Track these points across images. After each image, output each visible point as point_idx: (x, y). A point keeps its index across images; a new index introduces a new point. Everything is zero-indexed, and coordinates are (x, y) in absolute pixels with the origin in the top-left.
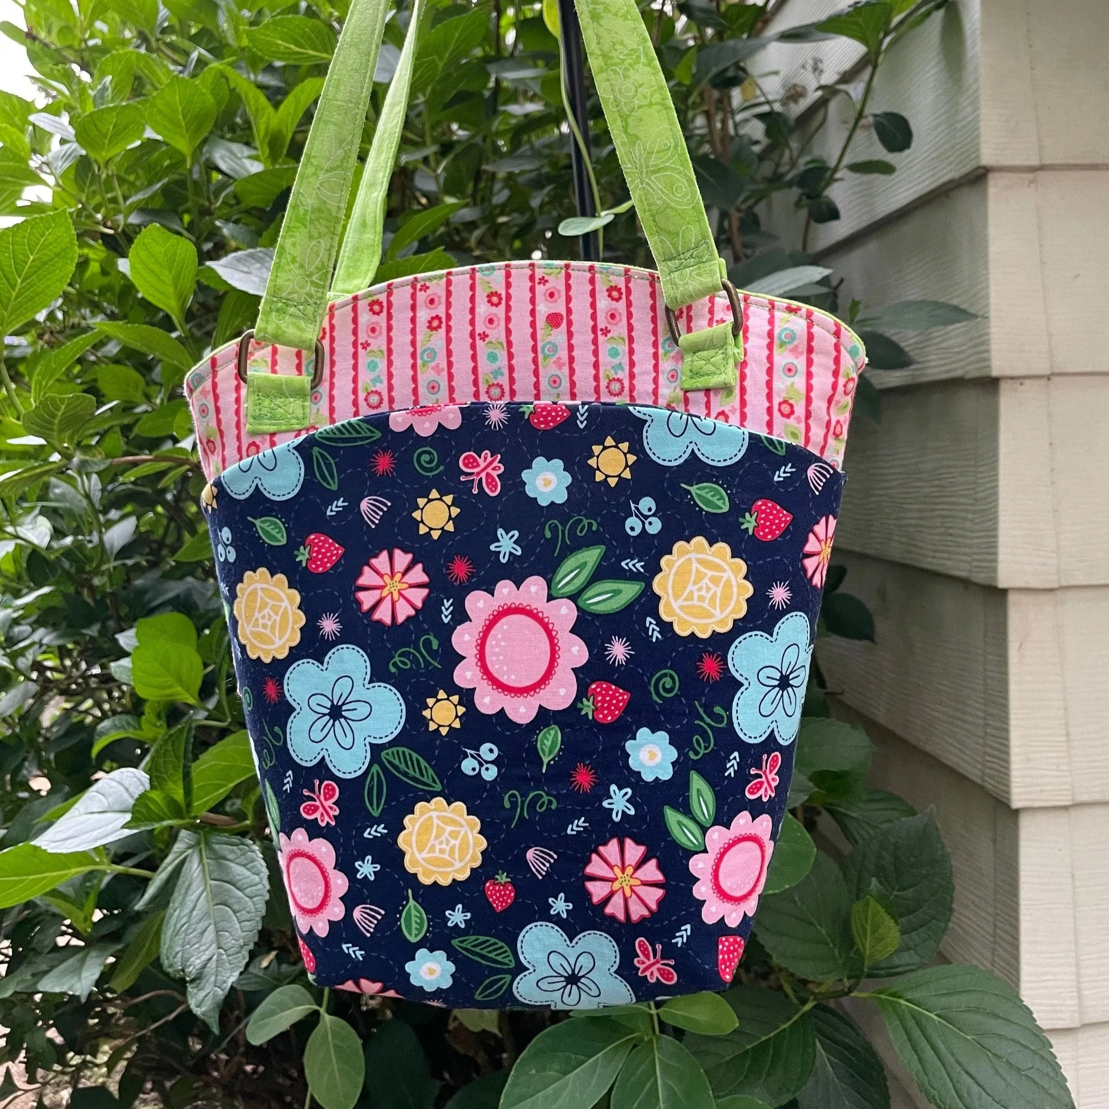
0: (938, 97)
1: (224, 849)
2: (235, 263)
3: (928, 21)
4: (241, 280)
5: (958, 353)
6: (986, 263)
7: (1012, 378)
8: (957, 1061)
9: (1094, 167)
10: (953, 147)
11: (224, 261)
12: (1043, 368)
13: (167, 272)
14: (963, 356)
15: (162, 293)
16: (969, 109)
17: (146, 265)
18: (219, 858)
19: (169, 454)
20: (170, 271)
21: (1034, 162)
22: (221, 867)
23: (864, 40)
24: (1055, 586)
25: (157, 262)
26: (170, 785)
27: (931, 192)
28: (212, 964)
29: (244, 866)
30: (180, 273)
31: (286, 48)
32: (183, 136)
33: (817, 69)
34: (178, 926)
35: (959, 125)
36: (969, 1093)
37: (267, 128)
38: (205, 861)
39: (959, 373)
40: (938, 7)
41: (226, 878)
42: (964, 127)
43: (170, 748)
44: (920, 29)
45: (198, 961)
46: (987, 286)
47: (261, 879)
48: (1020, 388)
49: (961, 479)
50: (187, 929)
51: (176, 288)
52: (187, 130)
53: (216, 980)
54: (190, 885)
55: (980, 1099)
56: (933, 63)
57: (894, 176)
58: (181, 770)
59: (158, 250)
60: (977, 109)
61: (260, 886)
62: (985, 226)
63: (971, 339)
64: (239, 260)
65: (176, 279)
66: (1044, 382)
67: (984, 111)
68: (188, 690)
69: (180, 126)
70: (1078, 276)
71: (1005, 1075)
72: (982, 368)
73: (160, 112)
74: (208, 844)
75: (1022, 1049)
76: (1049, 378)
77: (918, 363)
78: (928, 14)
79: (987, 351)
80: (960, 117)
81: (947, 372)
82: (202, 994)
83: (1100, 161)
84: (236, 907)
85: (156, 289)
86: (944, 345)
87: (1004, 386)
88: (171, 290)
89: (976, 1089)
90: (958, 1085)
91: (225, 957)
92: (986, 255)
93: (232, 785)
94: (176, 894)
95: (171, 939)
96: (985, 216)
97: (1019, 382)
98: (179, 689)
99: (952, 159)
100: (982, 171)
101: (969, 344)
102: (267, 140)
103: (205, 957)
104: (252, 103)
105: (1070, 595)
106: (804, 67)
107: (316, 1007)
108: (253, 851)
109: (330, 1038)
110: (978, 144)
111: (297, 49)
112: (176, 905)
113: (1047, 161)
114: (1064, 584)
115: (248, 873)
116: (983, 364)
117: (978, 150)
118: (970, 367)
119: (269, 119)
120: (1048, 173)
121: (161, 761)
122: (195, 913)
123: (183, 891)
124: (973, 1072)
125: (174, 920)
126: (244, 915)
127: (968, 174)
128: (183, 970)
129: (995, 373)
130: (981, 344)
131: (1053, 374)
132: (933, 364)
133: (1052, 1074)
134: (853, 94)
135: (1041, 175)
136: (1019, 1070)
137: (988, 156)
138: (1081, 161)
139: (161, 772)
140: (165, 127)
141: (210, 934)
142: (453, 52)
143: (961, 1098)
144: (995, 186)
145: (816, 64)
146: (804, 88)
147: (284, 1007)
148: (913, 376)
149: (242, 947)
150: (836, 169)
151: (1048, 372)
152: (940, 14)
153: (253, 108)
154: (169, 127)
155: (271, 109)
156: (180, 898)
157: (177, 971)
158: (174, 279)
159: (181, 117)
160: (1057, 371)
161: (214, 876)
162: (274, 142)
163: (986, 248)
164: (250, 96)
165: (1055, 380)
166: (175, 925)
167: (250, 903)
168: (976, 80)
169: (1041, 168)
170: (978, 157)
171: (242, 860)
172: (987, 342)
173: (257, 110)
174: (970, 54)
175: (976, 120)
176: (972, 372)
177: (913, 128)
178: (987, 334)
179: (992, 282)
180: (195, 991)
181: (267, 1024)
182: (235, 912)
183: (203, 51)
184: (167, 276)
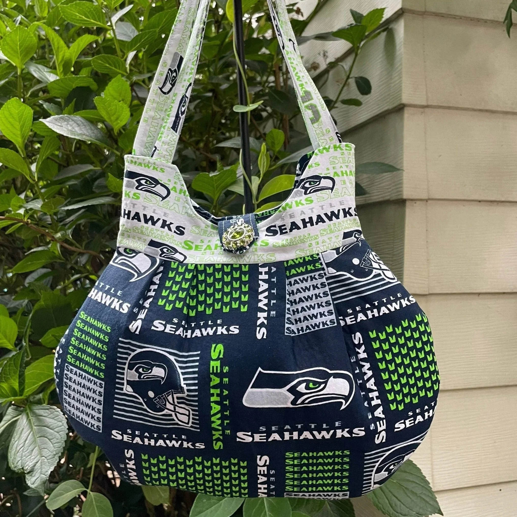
0: (382, 72)
1: (41, 412)
2: (54, 121)
3: (379, 37)
4: (59, 129)
5: (388, 189)
6: (402, 148)
7: (412, 200)
8: (390, 491)
9: (449, 108)
10: (389, 95)
11: (48, 119)
12: (424, 196)
13: (18, 123)
14: (390, 190)
15: (14, 134)
16: (397, 78)
17: (7, 119)
18: (37, 416)
19: (13, 216)
20: (20, 123)
21: (424, 103)
22: (39, 420)
23: (352, 42)
24: (427, 293)
25: (13, 117)
26: (12, 381)
27: (377, 115)
28: (38, 464)
29: (53, 418)
30: (24, 124)
31: (80, 17)
32: (18, 58)
33: (325, 55)
34: (18, 448)
35: (392, 85)
36: (396, 505)
37: (63, 57)
38: (30, 417)
39: (388, 198)
40: (384, 31)
41: (44, 425)
42: (395, 85)
43: (13, 362)
44: (375, 40)
45: (30, 464)
46: (402, 158)
47: (63, 424)
48: (415, 205)
49: (387, 246)
50: (23, 450)
51: (21, 131)
52: (21, 55)
53: (41, 471)
54: (23, 429)
55: (400, 506)
56: (381, 55)
57: (360, 107)
58: (18, 373)
59: (15, 111)
60: (401, 78)
61: (63, 427)
62: (402, 131)
63: (394, 182)
64: (56, 120)
65: (22, 127)
66: (425, 202)
67: (404, 79)
68: (9, 342)
69: (17, 53)
70: (440, 156)
71: (411, 496)
72: (399, 195)
73: (8, 44)
74: (31, 410)
75: (417, 485)
76: (427, 200)
77: (369, 194)
78: (379, 33)
79: (402, 187)
80: (393, 81)
81: (382, 197)
82: (34, 479)
83: (451, 105)
84: (50, 437)
85: (11, 132)
86: (382, 185)
87: (408, 203)
88: (19, 132)
89: (398, 503)
90: (391, 502)
91: (46, 460)
92: (402, 144)
93: (41, 383)
94: (15, 434)
95: (15, 454)
96: (402, 126)
97: (414, 202)
98: (5, 340)
99: (388, 100)
100: (402, 106)
101: (393, 184)
102: (63, 63)
103: (35, 461)
104: (56, 44)
105: (433, 298)
106: (319, 54)
107: (85, 489)
108: (58, 411)
109: (94, 503)
110: (401, 94)
111: (86, 19)
112: (16, 439)
113: (430, 103)
114: (431, 292)
115: (56, 422)
116: (399, 193)
117: (401, 96)
118: (393, 195)
119: (65, 53)
120: (430, 109)
121: (8, 368)
122: (27, 442)
123: (19, 432)
124: (397, 495)
125: (15, 445)
126: (54, 441)
127: (395, 107)
128: (23, 469)
129: (405, 197)
130: (399, 184)
131: (429, 199)
132: (375, 194)
133: (430, 495)
134: (345, 67)
135: (427, 110)
136: (416, 494)
137: (405, 99)
138: (444, 105)
139: (7, 375)
140: (9, 52)
141: (36, 451)
142: (162, 28)
143: (392, 507)
144: (407, 113)
145: (324, 53)
146: (318, 64)
147: (67, 491)
148: (365, 200)
149: (55, 455)
150: (336, 102)
151: (426, 198)
152: (384, 34)
153: (56, 47)
154: (12, 52)
155: (66, 48)
156: (18, 436)
157: (20, 469)
158: (21, 126)
159: (18, 48)
160: (430, 197)
161: (35, 424)
162: (66, 65)
163: (402, 141)
164: (55, 40)
165: (429, 202)
166: (16, 448)
167: (58, 435)
168: (401, 64)
169: (427, 106)
170: (401, 99)
171: (51, 416)
172: (401, 183)
173: (58, 48)
174: (398, 53)
175: (400, 82)
176: (394, 197)
177: (372, 84)
178: (402, 180)
179: (405, 156)
180: (30, 477)
181: (59, 499)
182: (49, 440)
183: (23, 17)
184: (17, 125)
